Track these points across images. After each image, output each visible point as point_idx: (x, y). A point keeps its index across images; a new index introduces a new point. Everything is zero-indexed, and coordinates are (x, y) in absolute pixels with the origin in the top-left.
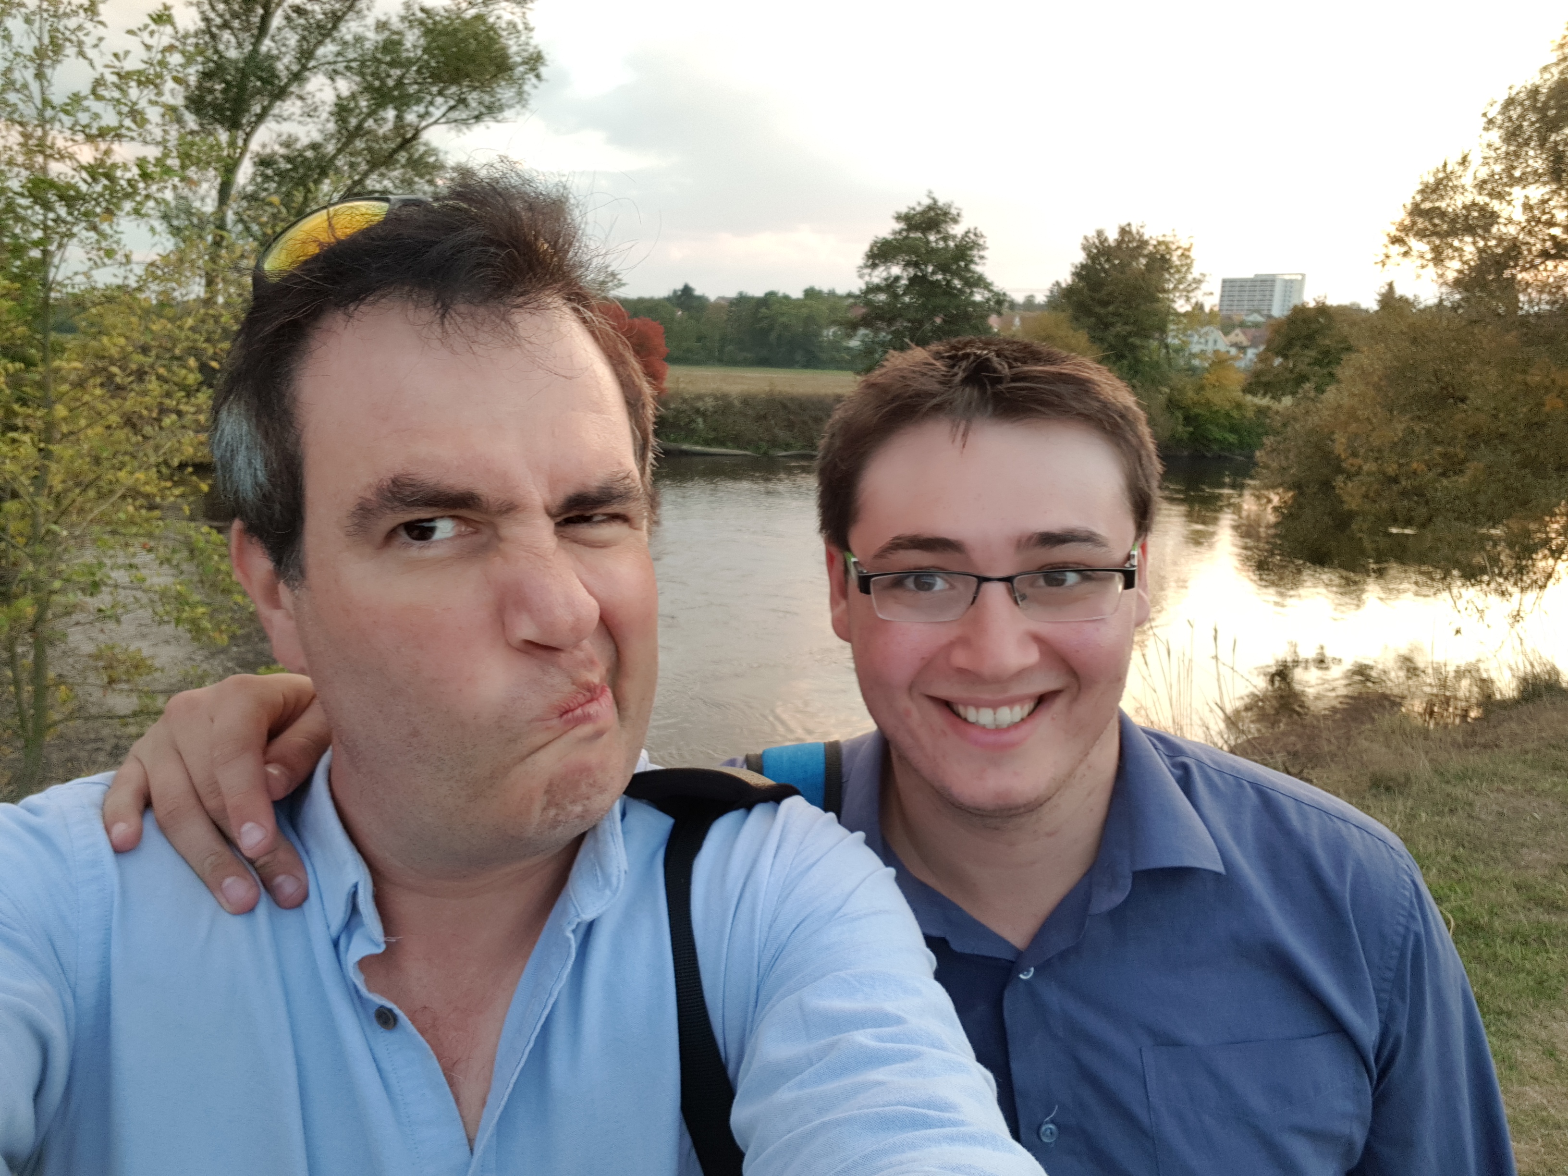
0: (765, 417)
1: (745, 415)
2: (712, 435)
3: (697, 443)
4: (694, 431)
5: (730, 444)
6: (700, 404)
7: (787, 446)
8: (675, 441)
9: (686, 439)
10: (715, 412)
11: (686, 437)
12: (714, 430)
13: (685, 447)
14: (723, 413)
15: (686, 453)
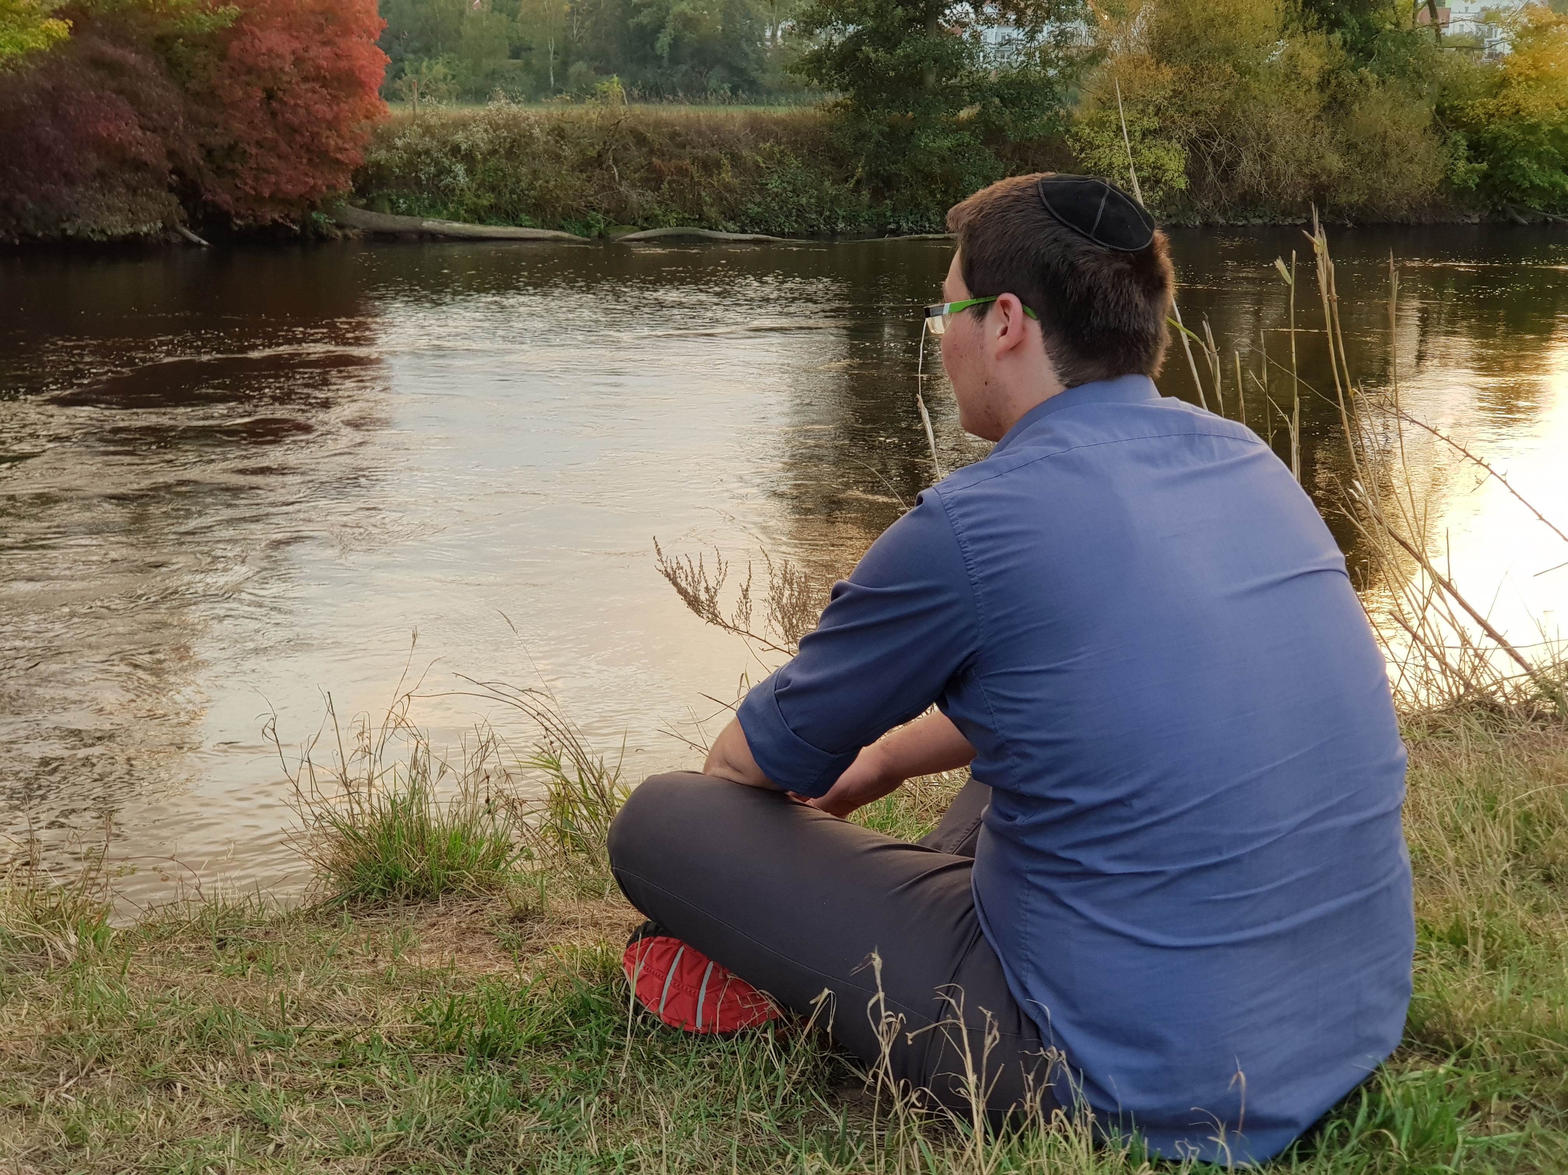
0: (599, 161)
1: (557, 158)
2: (487, 199)
3: (455, 217)
4: (449, 191)
5: (524, 217)
6: (459, 137)
7: (650, 221)
8: (409, 212)
9: (432, 209)
10: (494, 152)
11: (432, 206)
12: (493, 189)
13: (430, 224)
14: (510, 154)
15: (433, 237)
